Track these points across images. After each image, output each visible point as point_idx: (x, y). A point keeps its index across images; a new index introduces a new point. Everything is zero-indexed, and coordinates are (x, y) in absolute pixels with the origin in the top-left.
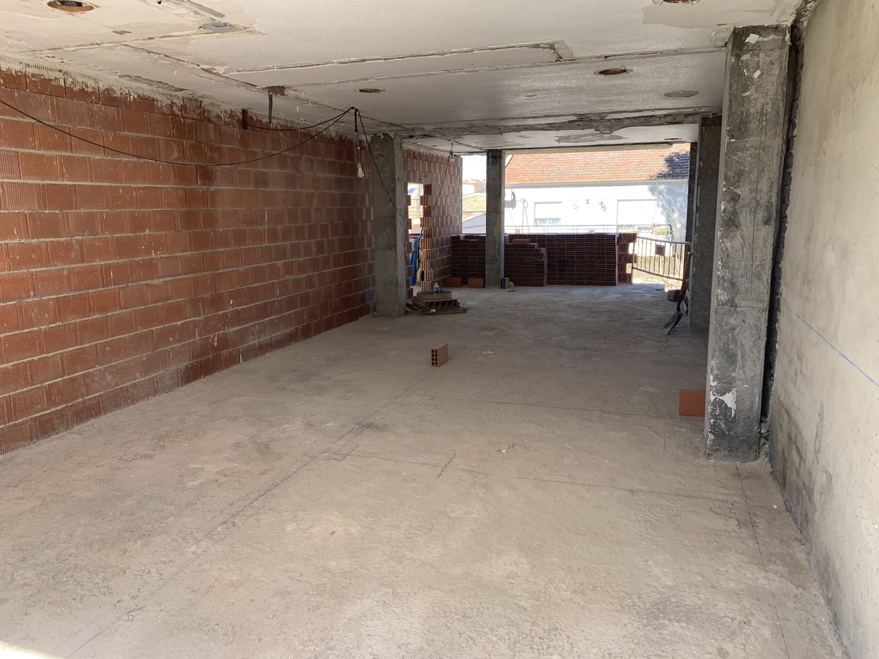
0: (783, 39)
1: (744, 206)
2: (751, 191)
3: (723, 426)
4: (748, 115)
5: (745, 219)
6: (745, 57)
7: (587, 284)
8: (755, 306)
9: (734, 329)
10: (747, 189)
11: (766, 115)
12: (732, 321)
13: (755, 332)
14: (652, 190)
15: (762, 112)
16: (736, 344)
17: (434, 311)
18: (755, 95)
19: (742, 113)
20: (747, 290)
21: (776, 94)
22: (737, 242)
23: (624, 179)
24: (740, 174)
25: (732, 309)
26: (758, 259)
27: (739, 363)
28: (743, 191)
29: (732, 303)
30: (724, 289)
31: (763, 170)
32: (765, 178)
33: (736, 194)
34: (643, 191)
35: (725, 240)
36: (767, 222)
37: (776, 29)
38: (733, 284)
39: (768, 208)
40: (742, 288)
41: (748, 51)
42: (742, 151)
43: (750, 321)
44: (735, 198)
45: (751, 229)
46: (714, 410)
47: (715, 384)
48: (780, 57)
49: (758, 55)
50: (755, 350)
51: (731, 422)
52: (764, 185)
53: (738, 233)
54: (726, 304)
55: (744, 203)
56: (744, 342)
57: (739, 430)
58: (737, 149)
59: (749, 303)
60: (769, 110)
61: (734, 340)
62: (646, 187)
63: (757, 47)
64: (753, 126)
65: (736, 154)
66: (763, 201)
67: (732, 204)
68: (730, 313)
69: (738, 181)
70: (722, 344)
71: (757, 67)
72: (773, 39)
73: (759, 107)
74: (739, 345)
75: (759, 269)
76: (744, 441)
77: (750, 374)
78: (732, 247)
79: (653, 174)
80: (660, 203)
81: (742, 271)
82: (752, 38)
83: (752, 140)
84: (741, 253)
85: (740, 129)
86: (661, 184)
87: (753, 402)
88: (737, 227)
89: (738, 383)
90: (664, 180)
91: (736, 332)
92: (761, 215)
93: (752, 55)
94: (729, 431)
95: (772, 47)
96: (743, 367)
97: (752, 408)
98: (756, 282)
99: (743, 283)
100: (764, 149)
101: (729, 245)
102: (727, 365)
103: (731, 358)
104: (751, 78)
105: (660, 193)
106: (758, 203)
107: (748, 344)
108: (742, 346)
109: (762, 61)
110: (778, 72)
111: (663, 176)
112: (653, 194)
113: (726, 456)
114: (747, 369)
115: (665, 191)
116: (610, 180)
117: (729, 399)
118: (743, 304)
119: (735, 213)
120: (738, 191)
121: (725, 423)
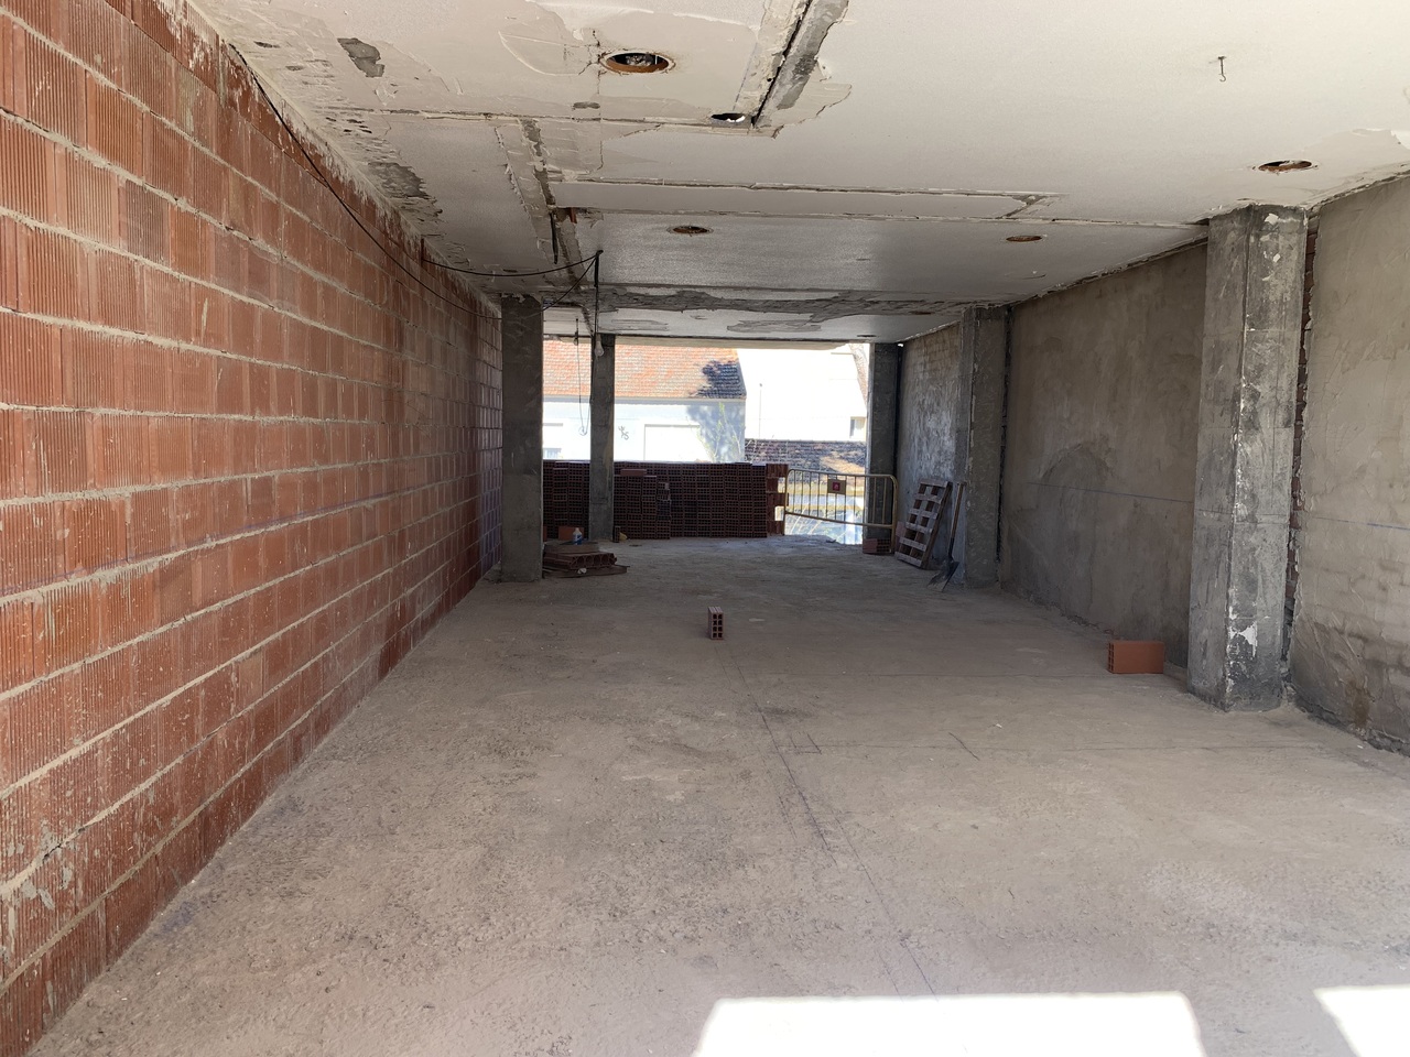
0: (1302, 223)
1: (1264, 405)
2: (1272, 388)
3: (1244, 668)
4: (1268, 303)
5: (1265, 420)
6: (1265, 238)
7: (727, 536)
8: (1276, 521)
9: (1254, 549)
10: (1267, 386)
11: (1285, 304)
12: (1252, 539)
13: (1276, 552)
14: (693, 412)
15: (1282, 300)
16: (1256, 568)
17: (584, 570)
18: (1275, 282)
19: (1262, 300)
20: (1267, 503)
21: (1295, 281)
22: (1258, 446)
23: (653, 395)
24: (1260, 369)
25: (1253, 526)
26: (1279, 467)
27: (1260, 590)
28: (1263, 388)
29: (1252, 518)
30: (1243, 502)
31: (1283, 365)
32: (1285, 374)
33: (1255, 390)
34: (679, 413)
35: (1245, 445)
36: (1286, 425)
37: (1294, 211)
38: (1254, 496)
39: (1288, 409)
40: (1263, 500)
41: (1267, 232)
42: (1261, 342)
43: (1271, 540)
44: (1255, 396)
45: (1271, 431)
46: (1233, 650)
47: (1235, 617)
48: (1299, 243)
49: (1277, 238)
50: (1277, 574)
51: (1252, 662)
52: (1284, 383)
53: (1258, 437)
54: (1246, 520)
55: (1264, 401)
56: (1266, 565)
57: (1261, 671)
58: (1257, 340)
59: (1270, 519)
60: (1289, 299)
61: (1255, 563)
62: (683, 408)
63: (1277, 227)
64: (1273, 315)
65: (1256, 346)
66: (1283, 400)
67: (1252, 403)
68: (1251, 531)
69: (1258, 377)
70: (1241, 568)
71: (1276, 251)
72: (1292, 222)
73: (1279, 294)
74: (1260, 568)
75: (1280, 478)
76: (1266, 684)
77: (1271, 603)
78: (1252, 452)
79: (692, 390)
80: (704, 431)
81: (1262, 480)
82: (1272, 219)
83: (1272, 331)
84: (1261, 459)
85: (1260, 317)
86: (704, 404)
87: (1274, 636)
88: (1257, 429)
89: (1259, 614)
90: (708, 399)
91: (1257, 552)
92: (1281, 416)
93: (1271, 236)
94: (1250, 674)
95: (1290, 230)
96: (1265, 594)
97: (1274, 643)
98: (1277, 493)
99: (1263, 495)
100: (1283, 342)
101: (1248, 450)
102: (1247, 593)
103: (1251, 584)
104: (1270, 261)
105: (703, 416)
106: (1278, 404)
107: (1269, 566)
108: (1263, 570)
109: (1281, 245)
110: (1296, 258)
111: (703, 393)
112: (694, 419)
113: (1246, 705)
114: (1268, 596)
115: (710, 414)
116: (634, 395)
117: (1250, 635)
118: (1263, 519)
119: (1254, 413)
120: (1258, 387)
121: (1246, 664)
